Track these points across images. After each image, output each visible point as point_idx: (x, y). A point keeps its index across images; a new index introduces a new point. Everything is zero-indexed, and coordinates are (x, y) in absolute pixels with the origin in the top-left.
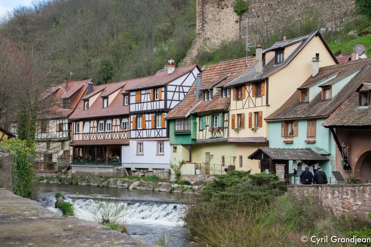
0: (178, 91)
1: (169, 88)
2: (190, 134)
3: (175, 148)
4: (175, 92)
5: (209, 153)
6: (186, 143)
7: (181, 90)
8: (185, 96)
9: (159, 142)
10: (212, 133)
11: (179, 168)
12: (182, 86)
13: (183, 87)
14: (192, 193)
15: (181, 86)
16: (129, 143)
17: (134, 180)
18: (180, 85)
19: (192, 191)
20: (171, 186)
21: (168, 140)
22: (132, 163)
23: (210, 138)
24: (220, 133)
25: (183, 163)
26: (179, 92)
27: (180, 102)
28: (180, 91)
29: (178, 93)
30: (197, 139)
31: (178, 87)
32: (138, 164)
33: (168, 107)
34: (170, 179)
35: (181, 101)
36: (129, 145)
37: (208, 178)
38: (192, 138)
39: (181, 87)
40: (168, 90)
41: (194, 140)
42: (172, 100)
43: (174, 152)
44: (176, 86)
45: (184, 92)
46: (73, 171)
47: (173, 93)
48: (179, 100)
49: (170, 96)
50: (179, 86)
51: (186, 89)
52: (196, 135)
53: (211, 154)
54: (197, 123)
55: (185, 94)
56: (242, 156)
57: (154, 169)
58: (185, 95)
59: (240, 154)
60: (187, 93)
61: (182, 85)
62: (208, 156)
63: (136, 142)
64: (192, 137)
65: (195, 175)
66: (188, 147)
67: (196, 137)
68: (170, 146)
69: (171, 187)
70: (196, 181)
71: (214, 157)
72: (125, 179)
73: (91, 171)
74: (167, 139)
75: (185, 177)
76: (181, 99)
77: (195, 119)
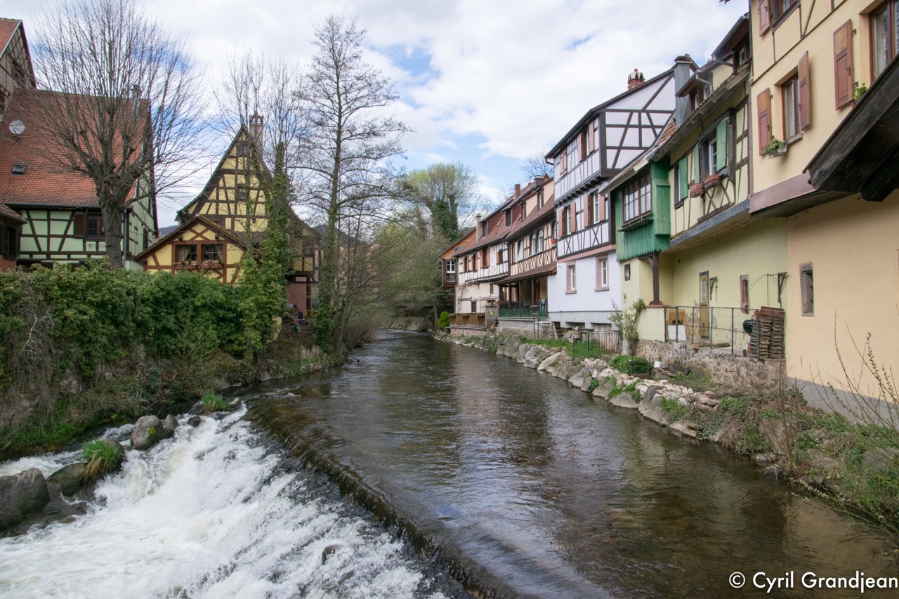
0: (637, 123)
1: (610, 118)
2: (650, 223)
3: (628, 268)
4: (627, 126)
5: (707, 273)
6: (644, 250)
7: (645, 121)
8: (657, 137)
9: (600, 258)
10: (704, 201)
11: (635, 322)
12: (648, 113)
13: (651, 114)
14: (630, 406)
15: (644, 110)
16: (556, 268)
17: (553, 350)
18: (640, 108)
19: (633, 397)
20: (591, 375)
21: (613, 251)
22: (561, 312)
23: (700, 221)
24: (725, 190)
25: (640, 308)
26: (640, 127)
27: (643, 151)
28: (643, 124)
29: (637, 129)
30: (673, 233)
31: (635, 115)
32: (570, 314)
33: (609, 166)
34: (621, 351)
35: (646, 149)
36: (555, 273)
37: (696, 355)
38: (656, 233)
39: (644, 115)
40: (607, 123)
41: (665, 238)
42: (620, 148)
43: (626, 280)
44: (631, 112)
45: (653, 127)
46: (500, 328)
47: (623, 129)
48: (640, 148)
49: (613, 137)
50: (640, 112)
51: (660, 120)
52: (669, 224)
53: (711, 276)
54: (669, 187)
55: (658, 131)
56: (810, 265)
57: (594, 324)
58: (658, 133)
59: (804, 261)
60: (663, 127)
61: (648, 109)
62: (706, 282)
63: (565, 264)
64: (657, 228)
65: (666, 341)
66: (651, 261)
67: (669, 229)
68: (618, 263)
69: (590, 378)
70: (669, 360)
71: (720, 283)
72: (540, 347)
73: (516, 328)
74: (610, 247)
75: (647, 347)
76: (646, 143)
77: (666, 177)
